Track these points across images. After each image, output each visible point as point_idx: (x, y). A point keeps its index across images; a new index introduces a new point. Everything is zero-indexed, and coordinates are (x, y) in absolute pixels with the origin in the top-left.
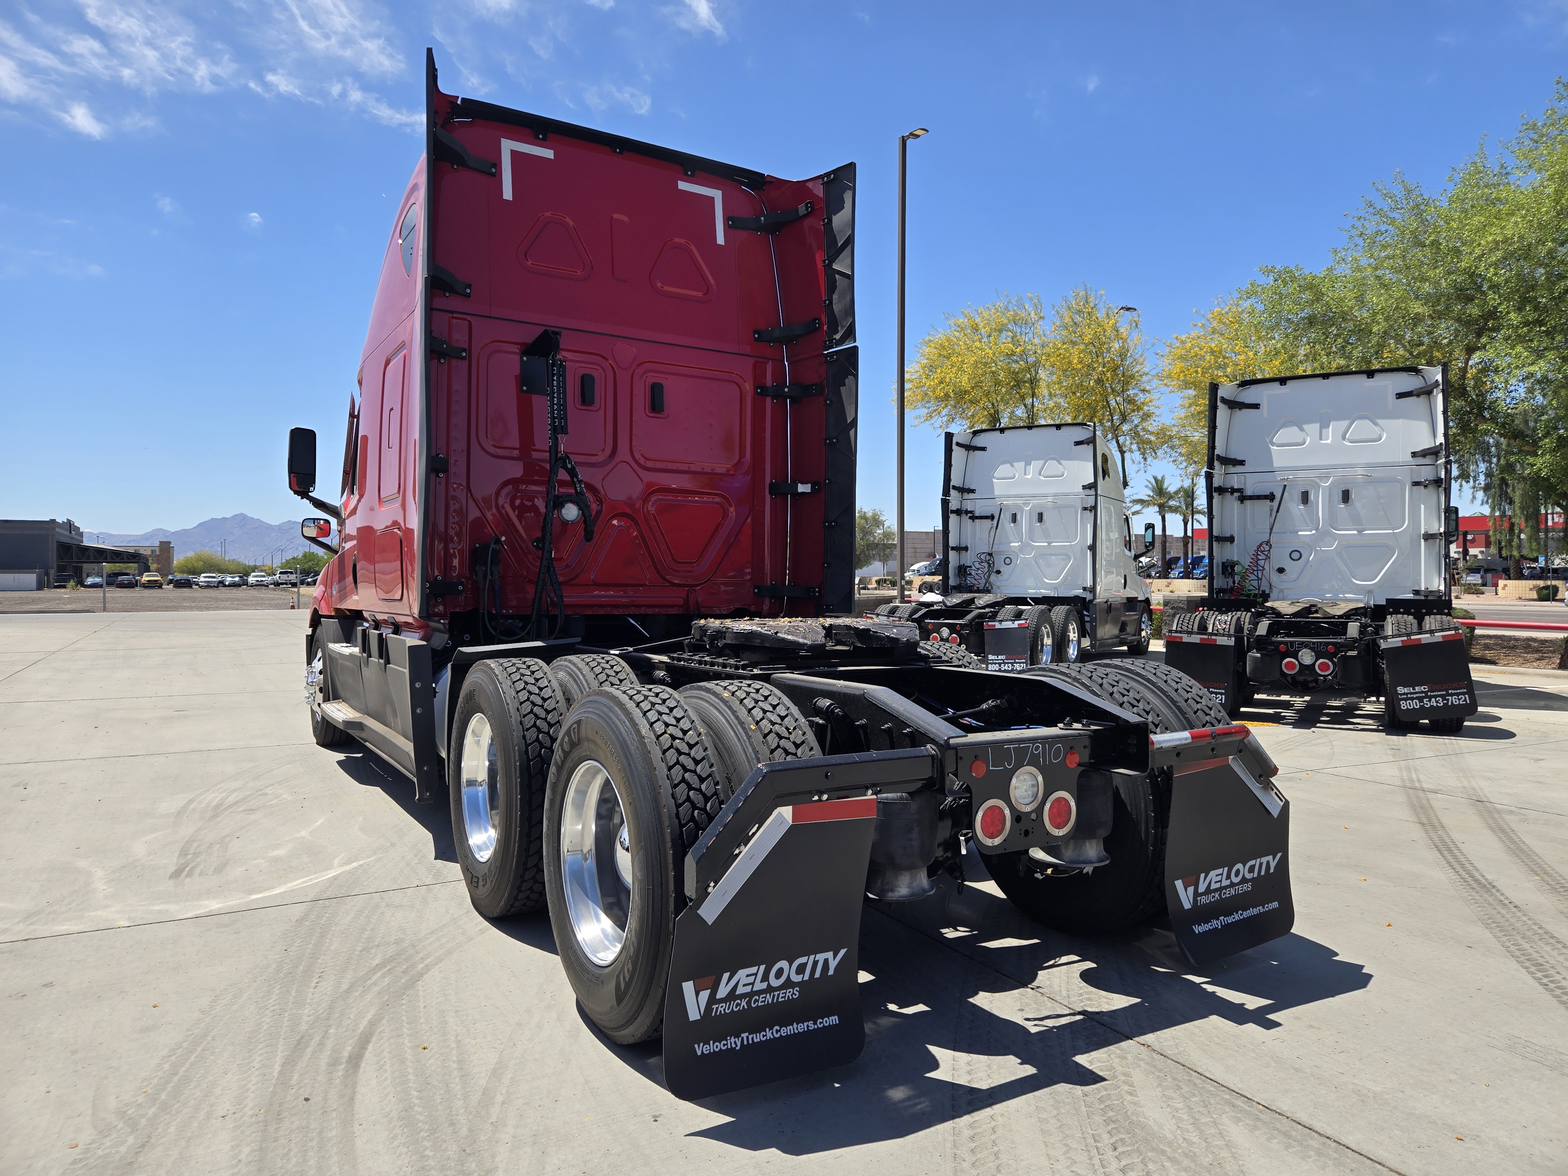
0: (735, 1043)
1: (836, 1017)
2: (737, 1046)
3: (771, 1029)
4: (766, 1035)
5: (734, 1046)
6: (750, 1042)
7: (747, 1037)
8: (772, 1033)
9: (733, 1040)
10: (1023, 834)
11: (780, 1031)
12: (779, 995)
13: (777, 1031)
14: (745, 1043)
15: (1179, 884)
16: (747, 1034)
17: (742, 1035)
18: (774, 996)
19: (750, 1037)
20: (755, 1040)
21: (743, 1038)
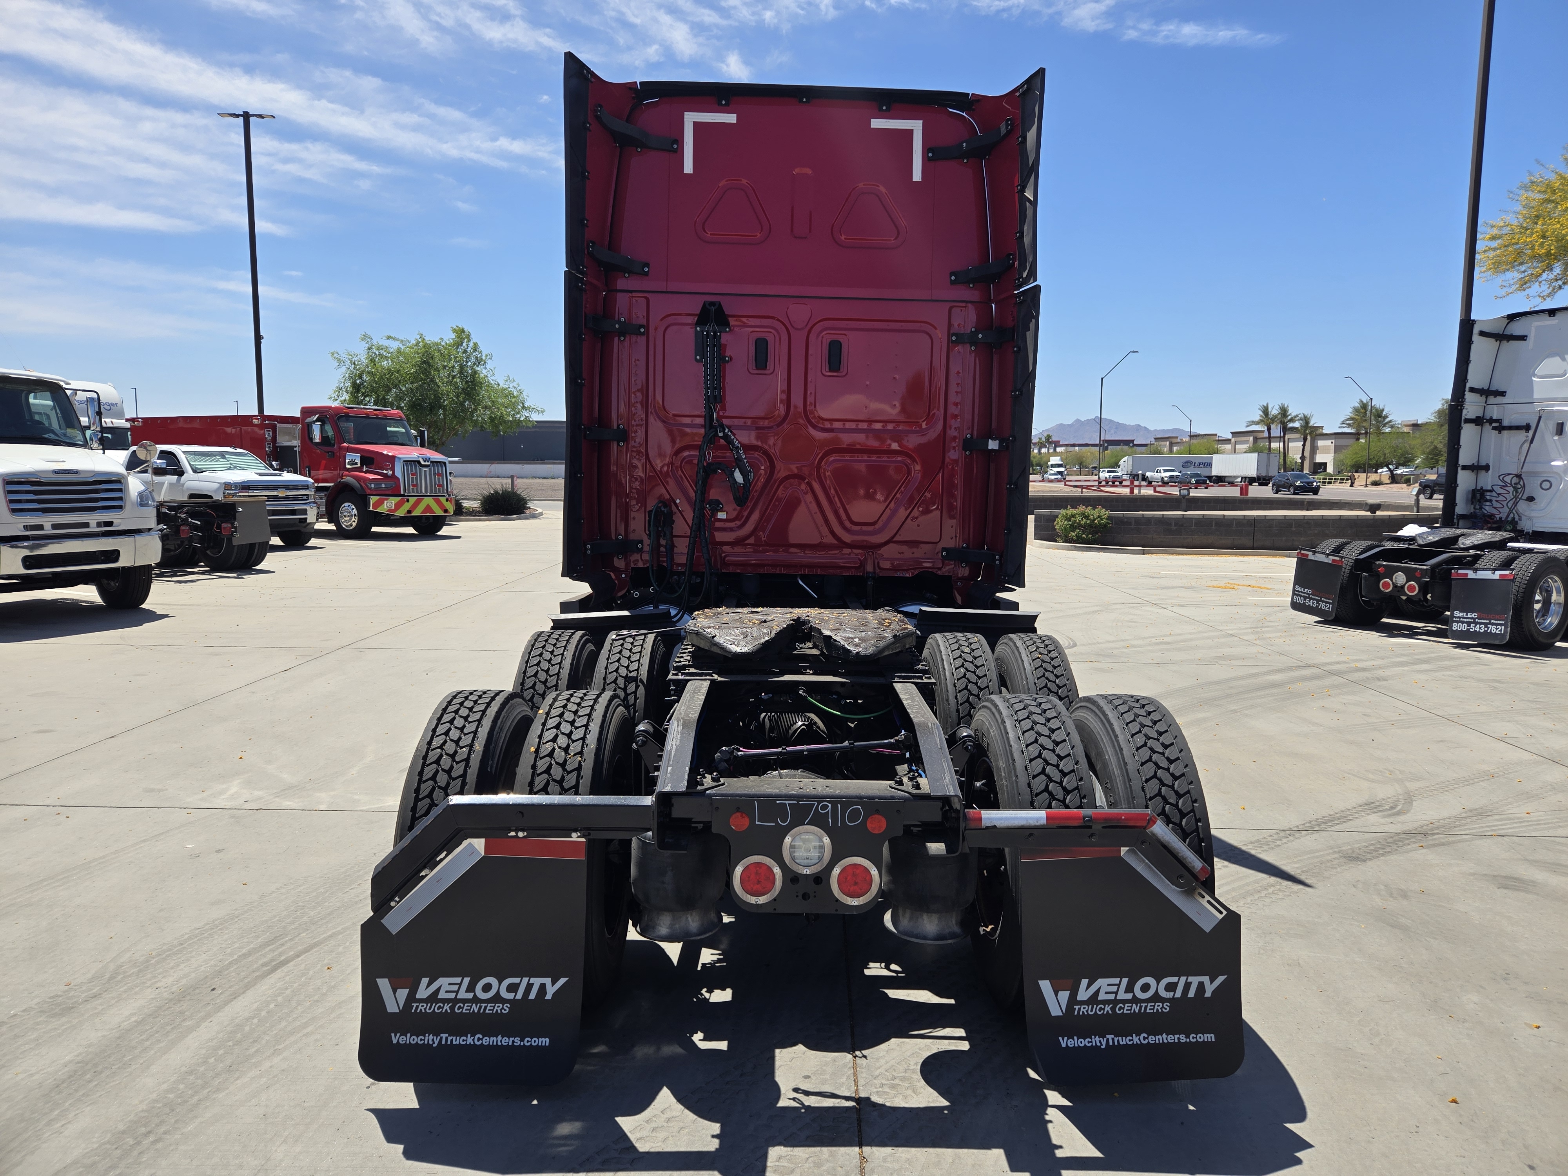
0: (433, 1040)
1: (547, 1040)
2: (434, 1043)
3: (473, 1035)
4: (466, 1040)
5: (431, 1042)
6: (449, 1042)
7: (447, 1038)
8: (473, 1040)
9: (431, 1037)
10: (800, 897)
11: (482, 1039)
12: (486, 1007)
13: (479, 1039)
14: (443, 1042)
15: (1045, 986)
16: (447, 1035)
17: (442, 1035)
18: (481, 1007)
19: (450, 1038)
20: (454, 1043)
21: (441, 1038)
